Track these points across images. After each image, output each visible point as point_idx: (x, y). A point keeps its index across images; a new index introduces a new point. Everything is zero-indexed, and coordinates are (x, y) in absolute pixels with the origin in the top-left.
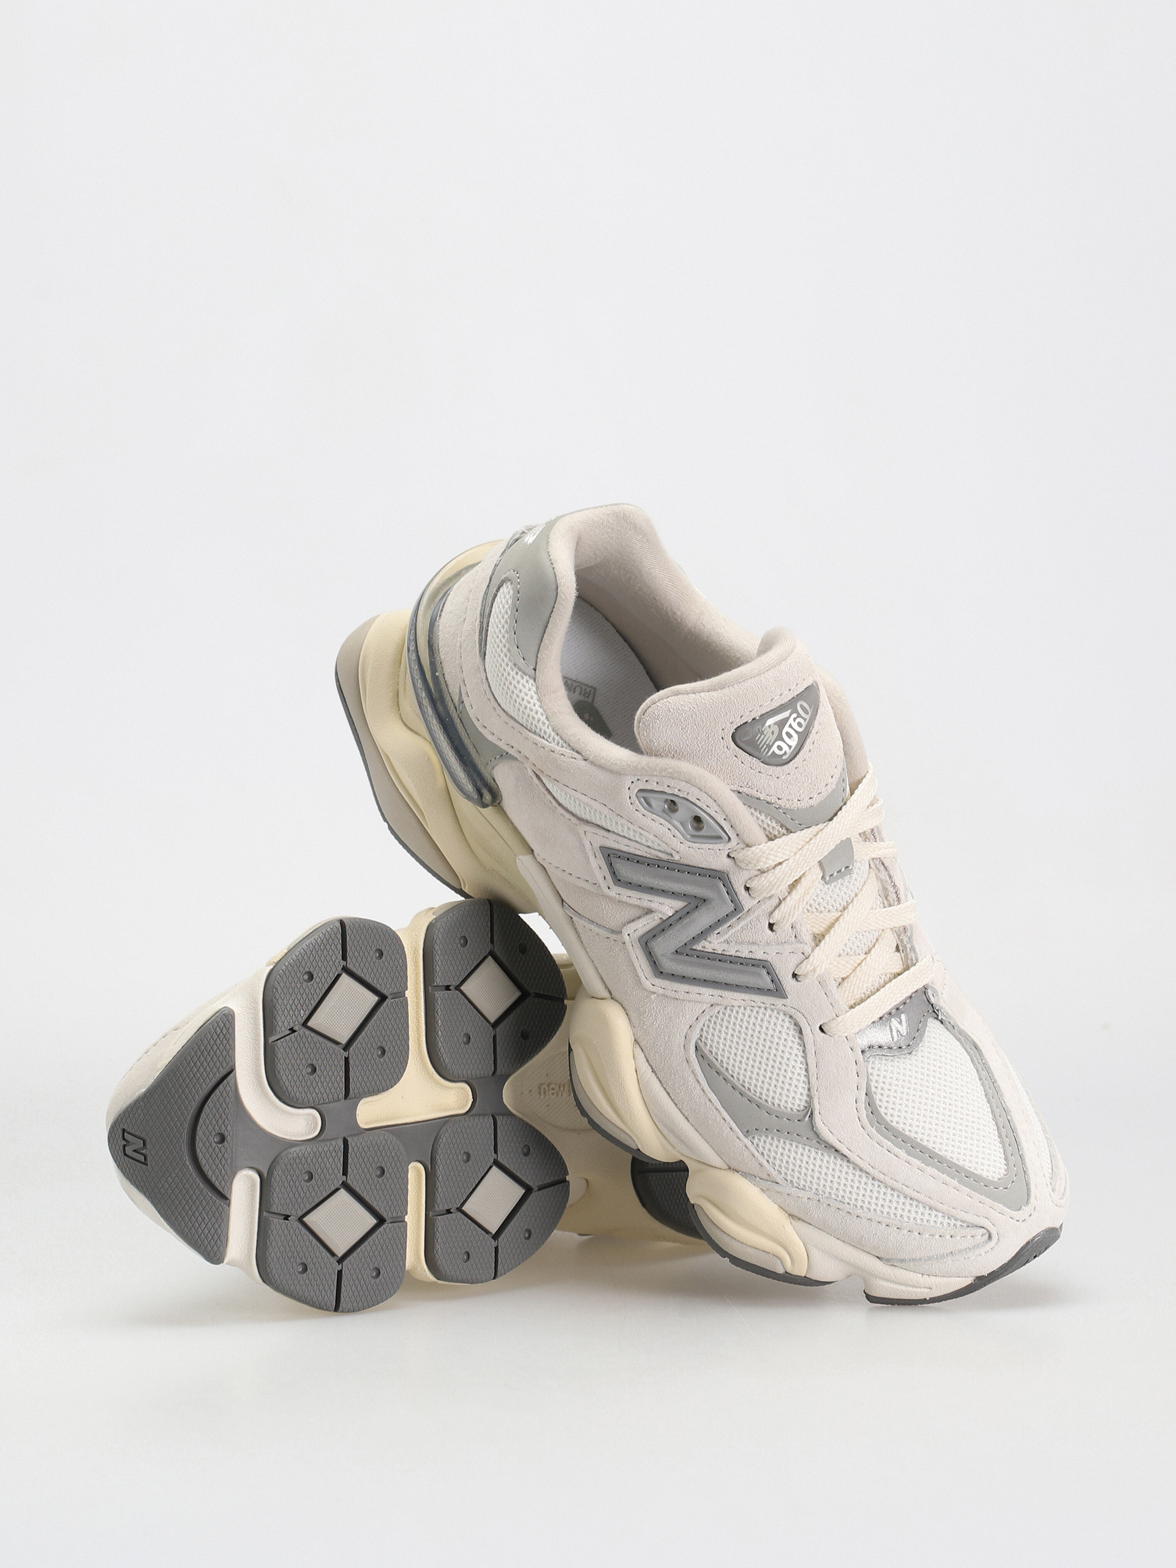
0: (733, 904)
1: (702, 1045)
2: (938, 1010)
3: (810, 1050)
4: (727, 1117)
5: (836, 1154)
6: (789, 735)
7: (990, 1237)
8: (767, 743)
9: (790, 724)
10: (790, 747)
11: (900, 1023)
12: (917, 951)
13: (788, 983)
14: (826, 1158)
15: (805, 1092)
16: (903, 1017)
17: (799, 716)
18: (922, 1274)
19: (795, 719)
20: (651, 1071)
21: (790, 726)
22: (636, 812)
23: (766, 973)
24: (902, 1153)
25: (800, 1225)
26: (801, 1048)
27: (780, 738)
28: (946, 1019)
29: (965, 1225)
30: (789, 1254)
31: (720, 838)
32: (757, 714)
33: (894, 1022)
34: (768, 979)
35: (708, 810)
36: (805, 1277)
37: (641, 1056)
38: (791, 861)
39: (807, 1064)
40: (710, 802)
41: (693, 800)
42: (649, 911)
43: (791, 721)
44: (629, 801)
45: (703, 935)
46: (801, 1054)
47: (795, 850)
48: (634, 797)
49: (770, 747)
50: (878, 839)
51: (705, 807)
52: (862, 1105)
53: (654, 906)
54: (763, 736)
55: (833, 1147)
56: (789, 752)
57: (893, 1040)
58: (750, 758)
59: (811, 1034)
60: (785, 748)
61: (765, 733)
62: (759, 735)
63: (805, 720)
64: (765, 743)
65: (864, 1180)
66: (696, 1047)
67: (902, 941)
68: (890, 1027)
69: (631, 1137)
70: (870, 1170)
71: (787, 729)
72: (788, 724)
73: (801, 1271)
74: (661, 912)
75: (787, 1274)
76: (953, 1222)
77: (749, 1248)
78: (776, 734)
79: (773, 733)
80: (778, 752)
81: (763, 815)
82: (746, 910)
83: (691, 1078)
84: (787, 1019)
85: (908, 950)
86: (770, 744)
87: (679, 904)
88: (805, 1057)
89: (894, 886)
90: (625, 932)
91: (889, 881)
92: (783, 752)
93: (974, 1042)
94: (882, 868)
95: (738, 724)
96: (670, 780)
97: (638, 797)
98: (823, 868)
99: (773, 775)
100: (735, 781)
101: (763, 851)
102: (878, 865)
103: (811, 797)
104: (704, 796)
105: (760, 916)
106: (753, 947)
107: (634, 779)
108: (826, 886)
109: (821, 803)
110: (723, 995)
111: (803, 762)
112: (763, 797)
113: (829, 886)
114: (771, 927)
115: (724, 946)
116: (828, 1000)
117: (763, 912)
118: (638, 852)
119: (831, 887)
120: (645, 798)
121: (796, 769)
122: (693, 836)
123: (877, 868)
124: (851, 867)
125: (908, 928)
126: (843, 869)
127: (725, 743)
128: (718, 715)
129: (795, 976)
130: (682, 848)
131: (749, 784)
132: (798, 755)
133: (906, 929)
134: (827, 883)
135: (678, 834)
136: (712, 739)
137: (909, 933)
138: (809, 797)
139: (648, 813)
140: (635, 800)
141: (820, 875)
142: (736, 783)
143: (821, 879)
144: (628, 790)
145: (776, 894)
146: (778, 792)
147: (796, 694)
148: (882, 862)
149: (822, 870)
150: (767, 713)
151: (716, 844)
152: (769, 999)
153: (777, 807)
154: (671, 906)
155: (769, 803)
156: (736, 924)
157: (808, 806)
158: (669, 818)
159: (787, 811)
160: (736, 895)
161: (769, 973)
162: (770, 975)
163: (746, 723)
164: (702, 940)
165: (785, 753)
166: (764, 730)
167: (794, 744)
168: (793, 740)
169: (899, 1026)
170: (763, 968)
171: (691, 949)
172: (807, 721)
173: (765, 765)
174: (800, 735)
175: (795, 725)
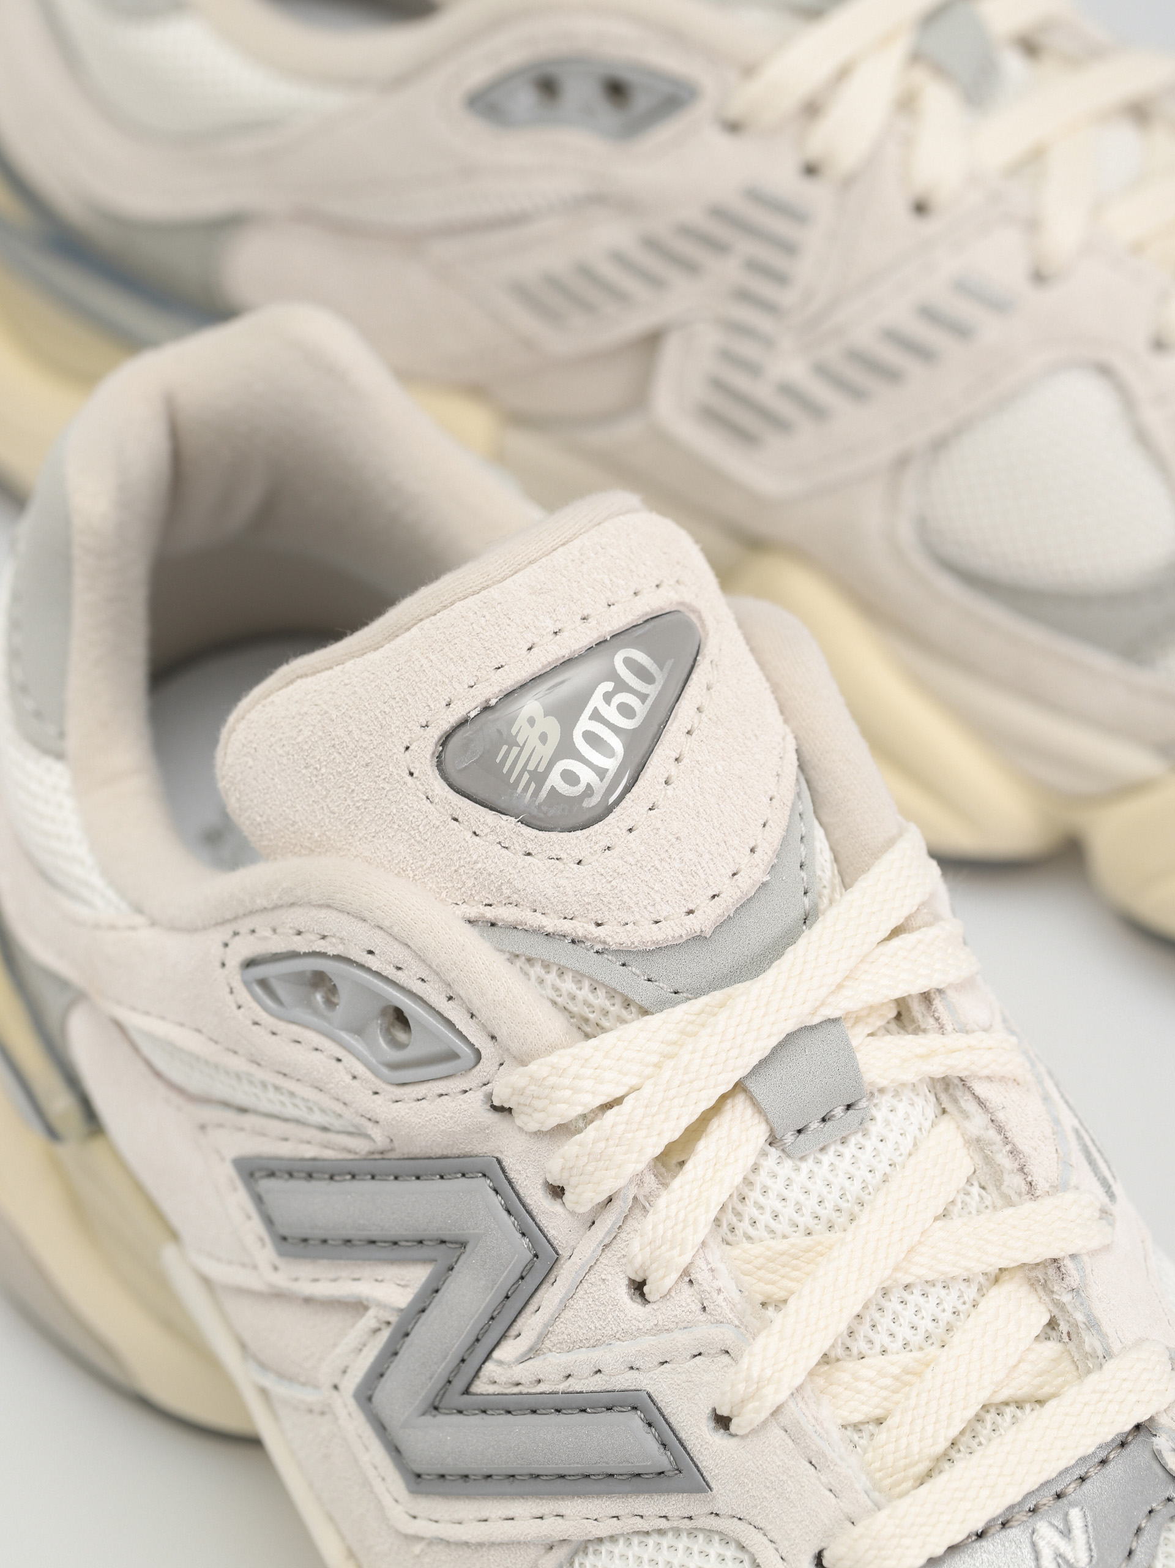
0: (525, 1241)
6: (591, 738)
8: (531, 768)
9: (596, 710)
10: (603, 773)
11: (1066, 1533)
12: (1107, 1328)
13: (707, 1445)
16: (1075, 1516)
17: (622, 686)
19: (608, 697)
21: (596, 716)
22: (255, 1028)
23: (641, 1424)
27: (567, 749)
31: (453, 1056)
32: (491, 689)
33: (1046, 1533)
34: (650, 1440)
35: (400, 977)
38: (647, 1090)
40: (400, 954)
43: (596, 701)
44: (232, 1002)
45: (485, 1345)
47: (655, 1059)
48: (238, 985)
49: (540, 778)
50: (949, 1028)
51: (389, 971)
53: (364, 1289)
54: (515, 750)
56: (600, 787)
58: (490, 816)
60: (586, 776)
61: (520, 740)
62: (505, 748)
63: (643, 698)
64: (524, 769)
67: (1061, 1306)
68: (1033, 1545)
71: (584, 723)
72: (588, 711)
74: (380, 1305)
78: (554, 738)
79: (543, 738)
80: (564, 789)
81: (568, 977)
82: (564, 1255)
85: (1083, 1328)
86: (541, 769)
87: (418, 1275)
89: (1014, 1152)
90: (326, 1381)
91: (998, 1138)
92: (581, 787)
94: (971, 1106)
95: (446, 727)
96: (297, 911)
97: (247, 984)
98: (765, 1116)
99: (563, 855)
100: (469, 893)
101: (565, 1069)
102: (959, 1094)
103: (692, 907)
104: (378, 941)
105: (597, 1260)
106: (598, 1356)
107: (224, 933)
108: (788, 1163)
109: (723, 924)
110: (563, 1512)
111: (650, 809)
112: (551, 924)
113: (798, 1163)
114: (638, 1287)
115: (535, 1366)
116: (820, 1481)
117: (603, 1250)
118: (310, 1152)
119: (805, 1167)
120: (263, 983)
121: (630, 830)
122: (395, 1066)
123: (955, 1101)
124: (863, 1104)
125: (1069, 1264)
126: (839, 1111)
127: (418, 783)
128: (387, 710)
129: (723, 1422)
130: (381, 1107)
131: (507, 892)
132: (629, 795)
133: (1062, 1269)
134: (789, 1156)
135: (360, 1069)
136: (384, 779)
137: (1074, 1279)
138: (685, 910)
139: (281, 1026)
140: (244, 996)
141: (759, 1132)
142: (471, 894)
143: (770, 1144)
144: (220, 970)
145: (620, 1190)
146: (589, 903)
147: (610, 632)
148: (969, 1088)
149: (762, 1119)
150: (519, 685)
151: (451, 1076)
152: (675, 1505)
153: (599, 947)
154: (398, 1282)
155: (573, 942)
156: (550, 1297)
157: (684, 936)
158: (325, 1024)
159: (626, 956)
160: (534, 1220)
161: (650, 1425)
162: (653, 1430)
163: (466, 721)
164: (484, 1363)
165: (589, 790)
166: (518, 733)
167: (611, 765)
168: (609, 752)
169: (1063, 1546)
170: (633, 1412)
171: (466, 1392)
172: (649, 702)
173: (535, 832)
174: (630, 738)
175: (611, 713)
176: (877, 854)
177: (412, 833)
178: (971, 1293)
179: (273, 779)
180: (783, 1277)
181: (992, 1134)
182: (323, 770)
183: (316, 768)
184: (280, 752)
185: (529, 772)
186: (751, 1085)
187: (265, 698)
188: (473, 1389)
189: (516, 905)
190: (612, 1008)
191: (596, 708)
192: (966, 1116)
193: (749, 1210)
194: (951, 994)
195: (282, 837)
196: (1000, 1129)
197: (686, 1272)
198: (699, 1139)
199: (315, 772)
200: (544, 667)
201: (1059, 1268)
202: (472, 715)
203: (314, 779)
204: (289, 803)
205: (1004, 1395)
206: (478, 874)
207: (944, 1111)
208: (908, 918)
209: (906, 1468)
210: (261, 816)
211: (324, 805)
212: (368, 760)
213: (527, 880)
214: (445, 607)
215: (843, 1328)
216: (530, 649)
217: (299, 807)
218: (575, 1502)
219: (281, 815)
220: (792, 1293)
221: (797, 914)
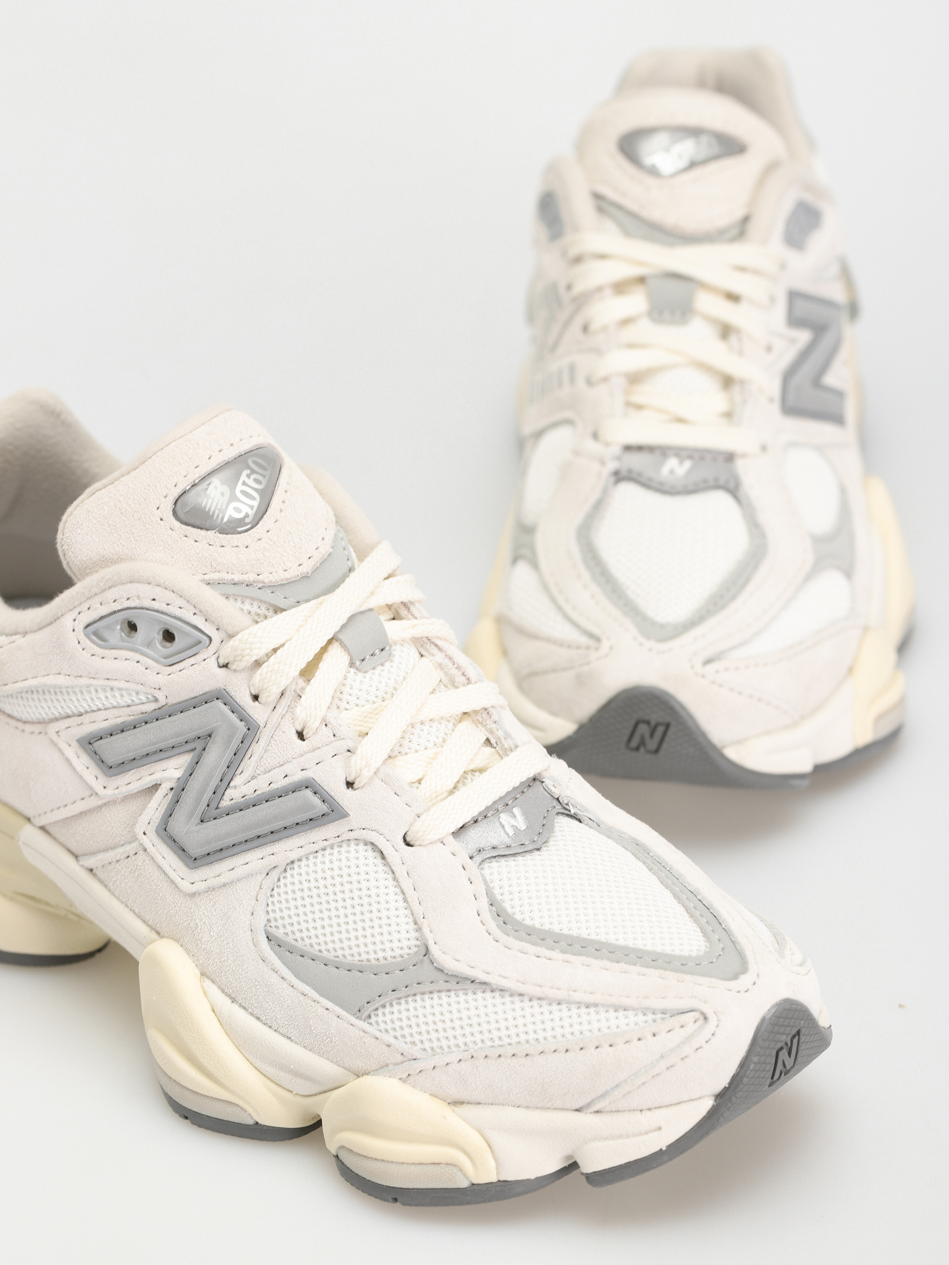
0: (243, 723)
1: (273, 931)
2: (567, 804)
3: (401, 872)
4: (329, 1004)
5: (473, 986)
6: (244, 493)
7: (706, 1018)
8: (219, 507)
10: (252, 507)
11: (514, 817)
13: (344, 797)
14: (462, 997)
15: (412, 926)
16: (516, 811)
17: (253, 472)
18: (641, 1111)
19: (248, 476)
20: (230, 1001)
21: (244, 483)
22: (93, 657)
23: (312, 794)
24: (555, 955)
25: (465, 1110)
26: (390, 876)
27: (234, 498)
28: (581, 813)
29: (667, 1016)
30: (466, 1153)
31: (197, 643)
32: (194, 477)
33: (504, 817)
34: (316, 800)
35: (170, 610)
36: (499, 1181)
37: (213, 990)
38: (294, 641)
39: (403, 893)
40: (169, 597)
41: (148, 603)
42: (156, 787)
43: (243, 478)
44: (79, 647)
45: (225, 781)
46: (391, 883)
47: (295, 628)
48: (83, 638)
49: (223, 511)
50: (418, 617)
51: (164, 608)
52: (487, 915)
53: (157, 777)
54: (210, 501)
55: (466, 979)
56: (251, 513)
57: (508, 836)
58: (203, 532)
59: (396, 852)
60: (245, 509)
61: (212, 496)
62: (205, 500)
63: (264, 476)
64: (215, 508)
65: (518, 1005)
66: (268, 937)
67: (491, 732)
68: (501, 823)
69: (238, 1105)
70: (521, 988)
71: (240, 487)
72: (241, 482)
73: (488, 1175)
74: (167, 781)
75: (475, 1187)
76: (650, 1017)
77: (413, 1167)
78: (227, 494)
79: (222, 494)
80: (235, 515)
82: (262, 725)
83: (275, 978)
84: (361, 847)
85: (503, 739)
86: (224, 507)
87: (185, 760)
88: (399, 886)
89: (458, 668)
90: (139, 830)
91: (450, 663)
92: (243, 514)
93: (633, 839)
94: (435, 650)
95: (176, 495)
96: (112, 591)
97: (87, 635)
98: (348, 650)
99: (239, 544)
100: (195, 569)
101: (255, 634)
102: (428, 646)
103: (301, 562)
104: (158, 592)
105: (279, 724)
106: (287, 769)
107: (74, 614)
108: (360, 675)
109: (315, 570)
110: (274, 851)
111: (275, 522)
112: (237, 577)
113: (364, 674)
114: (301, 736)
115: (253, 784)
116: (401, 800)
117: (282, 718)
118: (119, 721)
119: (368, 675)
120: (96, 634)
121: (268, 531)
122: (166, 657)
123: (427, 650)
124: (387, 648)
125: (492, 711)
126: (377, 651)
127: (165, 523)
128: (147, 491)
129: (350, 785)
130: (161, 680)
131: (214, 565)
132: (265, 516)
133: (490, 712)
134: (360, 671)
135: (150, 662)
136: (149, 524)
137: (495, 717)
138: (298, 564)
139: (107, 653)
140: (86, 642)
141: (346, 659)
142: (197, 570)
143: (350, 667)
144: (72, 633)
145: (288, 686)
146: (254, 565)
147: (244, 451)
148: (433, 643)
149: (346, 653)
150: (207, 474)
151: (196, 654)
152: (329, 831)
153: (260, 585)
154: (175, 767)
155: (247, 585)
156: (257, 749)
157: (299, 575)
158: (130, 645)
159: (273, 587)
160: (245, 712)
161: (315, 793)
162: (317, 795)
163: (185, 492)
164: (225, 790)
165: (247, 516)
166: (211, 492)
167: (255, 503)
168: (253, 498)
169: (513, 822)
170: (306, 789)
171: (217, 808)
172: (267, 478)
173: (225, 535)
174: (261, 492)
175: (250, 482)
176: (372, 548)
177: (165, 546)
178: (450, 725)
179: (92, 536)
180: (366, 722)
181: (447, 661)
182: (117, 526)
183: (114, 526)
184: (94, 522)
185: (218, 509)
186: (340, 636)
187: (82, 502)
188: (220, 805)
189: (219, 572)
190: (269, 614)
191: (244, 481)
192: (433, 655)
193: (345, 697)
194: (417, 605)
195: (97, 565)
196: (450, 659)
197: (324, 720)
198: (319, 663)
199: (113, 528)
200: (217, 465)
201: (488, 713)
202: (188, 488)
203: (113, 531)
204: (101, 547)
205: (472, 767)
206: (200, 559)
207: (422, 656)
208: (394, 571)
209: (437, 797)
210: (86, 557)
211: (119, 543)
212: (139, 516)
213: (223, 558)
214: (167, 446)
215: (399, 736)
216: (210, 458)
217: (106, 548)
218: (280, 845)
219: (96, 554)
220: (371, 728)
221: (346, 569)
